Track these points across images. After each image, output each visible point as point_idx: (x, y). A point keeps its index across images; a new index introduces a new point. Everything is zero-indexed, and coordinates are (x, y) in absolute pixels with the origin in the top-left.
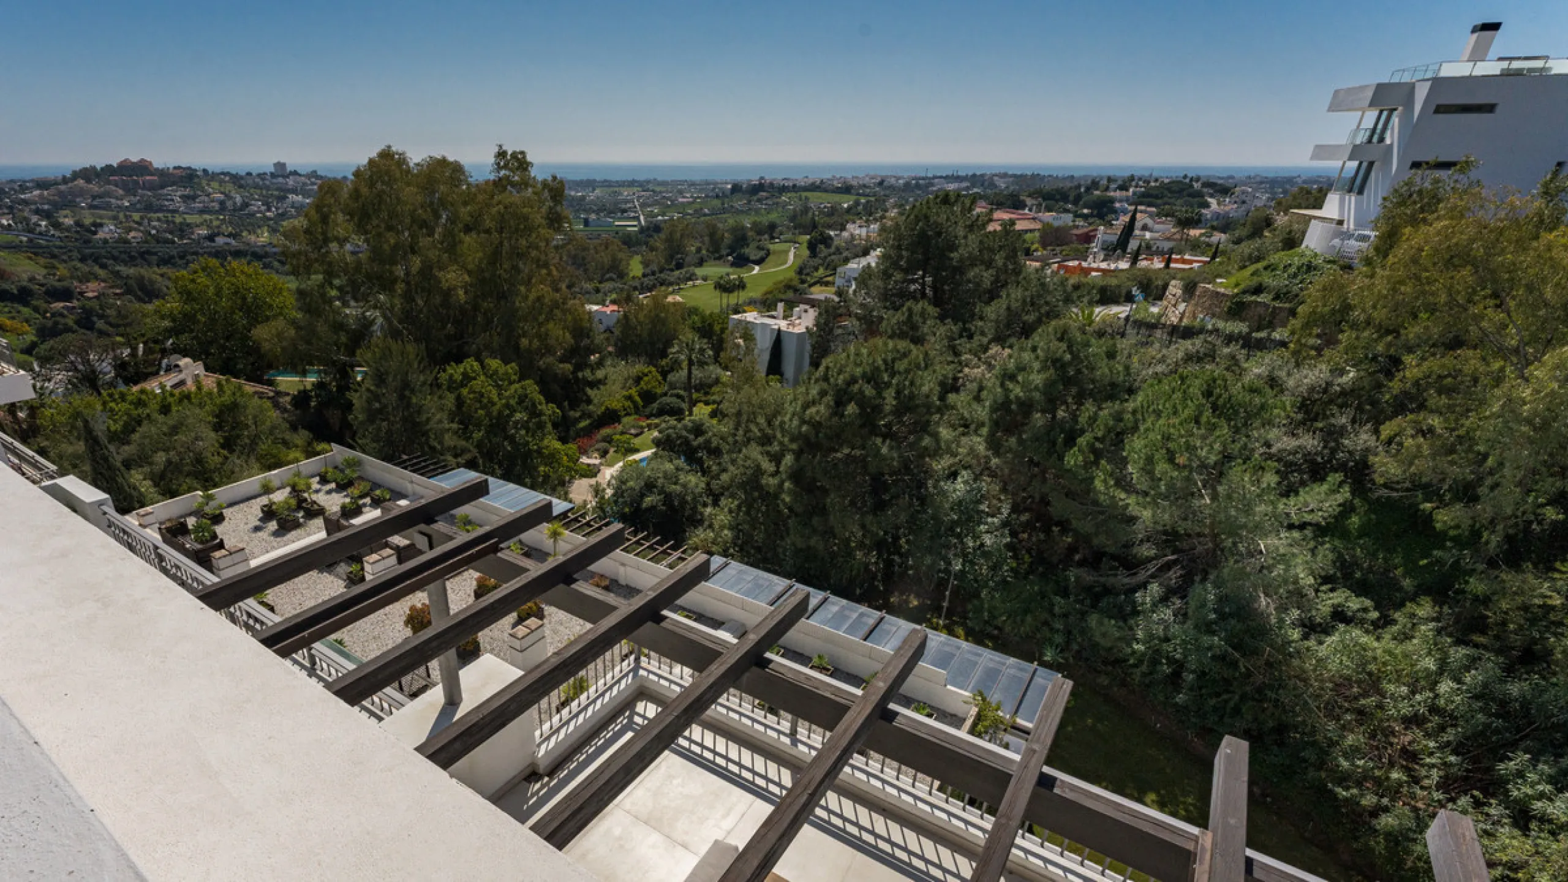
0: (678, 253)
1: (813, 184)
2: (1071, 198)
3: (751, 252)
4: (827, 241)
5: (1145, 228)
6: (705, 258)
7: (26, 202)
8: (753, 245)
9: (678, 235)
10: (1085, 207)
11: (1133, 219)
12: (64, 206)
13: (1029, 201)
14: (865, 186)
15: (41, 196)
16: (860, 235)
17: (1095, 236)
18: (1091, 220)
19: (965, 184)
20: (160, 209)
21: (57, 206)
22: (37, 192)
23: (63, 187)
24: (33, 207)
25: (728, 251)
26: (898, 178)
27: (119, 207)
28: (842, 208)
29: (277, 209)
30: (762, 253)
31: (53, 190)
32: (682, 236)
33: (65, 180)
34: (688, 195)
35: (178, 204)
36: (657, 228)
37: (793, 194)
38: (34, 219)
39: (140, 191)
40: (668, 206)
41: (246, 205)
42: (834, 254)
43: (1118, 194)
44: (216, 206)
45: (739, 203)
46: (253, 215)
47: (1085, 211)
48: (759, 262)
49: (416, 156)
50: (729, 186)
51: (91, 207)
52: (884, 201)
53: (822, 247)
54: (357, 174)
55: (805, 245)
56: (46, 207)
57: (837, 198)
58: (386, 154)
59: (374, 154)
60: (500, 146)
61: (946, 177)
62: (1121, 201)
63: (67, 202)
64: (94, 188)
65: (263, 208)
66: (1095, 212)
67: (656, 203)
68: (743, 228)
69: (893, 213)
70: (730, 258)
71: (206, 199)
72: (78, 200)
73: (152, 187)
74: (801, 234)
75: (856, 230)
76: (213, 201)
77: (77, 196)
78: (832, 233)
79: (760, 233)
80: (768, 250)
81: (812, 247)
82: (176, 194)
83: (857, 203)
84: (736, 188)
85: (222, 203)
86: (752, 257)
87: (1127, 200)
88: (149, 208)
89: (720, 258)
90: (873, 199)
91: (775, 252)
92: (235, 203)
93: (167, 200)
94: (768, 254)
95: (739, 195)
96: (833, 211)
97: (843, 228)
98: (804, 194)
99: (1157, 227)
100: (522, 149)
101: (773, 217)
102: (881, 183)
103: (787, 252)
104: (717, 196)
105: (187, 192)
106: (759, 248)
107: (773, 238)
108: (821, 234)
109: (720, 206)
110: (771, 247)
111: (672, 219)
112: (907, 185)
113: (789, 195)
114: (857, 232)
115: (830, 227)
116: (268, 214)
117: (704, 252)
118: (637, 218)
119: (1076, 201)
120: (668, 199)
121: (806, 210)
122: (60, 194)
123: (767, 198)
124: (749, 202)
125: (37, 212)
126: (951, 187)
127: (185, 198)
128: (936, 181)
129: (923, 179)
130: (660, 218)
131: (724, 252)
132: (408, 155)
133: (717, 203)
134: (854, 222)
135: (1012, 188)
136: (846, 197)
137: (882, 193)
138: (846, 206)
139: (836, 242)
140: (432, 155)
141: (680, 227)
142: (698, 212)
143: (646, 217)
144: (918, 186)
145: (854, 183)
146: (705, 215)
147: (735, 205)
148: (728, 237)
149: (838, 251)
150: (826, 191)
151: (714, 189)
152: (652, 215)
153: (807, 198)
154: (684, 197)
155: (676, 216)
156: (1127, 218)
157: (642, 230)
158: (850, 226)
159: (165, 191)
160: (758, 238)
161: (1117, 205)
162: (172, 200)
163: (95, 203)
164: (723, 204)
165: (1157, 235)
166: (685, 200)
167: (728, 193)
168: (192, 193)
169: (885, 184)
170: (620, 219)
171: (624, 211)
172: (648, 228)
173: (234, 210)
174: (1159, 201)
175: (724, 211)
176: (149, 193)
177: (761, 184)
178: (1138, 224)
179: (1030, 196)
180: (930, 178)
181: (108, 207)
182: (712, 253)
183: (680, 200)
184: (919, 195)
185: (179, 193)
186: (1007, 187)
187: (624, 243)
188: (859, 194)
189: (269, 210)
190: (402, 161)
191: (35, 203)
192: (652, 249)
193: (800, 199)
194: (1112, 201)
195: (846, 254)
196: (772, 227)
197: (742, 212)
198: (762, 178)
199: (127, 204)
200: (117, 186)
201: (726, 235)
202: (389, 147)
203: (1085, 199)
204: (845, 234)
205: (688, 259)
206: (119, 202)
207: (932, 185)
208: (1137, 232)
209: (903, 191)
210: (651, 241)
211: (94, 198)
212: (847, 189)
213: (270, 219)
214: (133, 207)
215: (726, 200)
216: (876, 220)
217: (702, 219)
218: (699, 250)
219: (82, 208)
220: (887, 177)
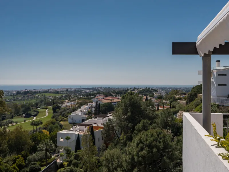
1: (45, 91)
3: (32, 112)
4: (59, 108)
6: (14, 115)
8: (31, 110)
11: (147, 98)
13: (113, 94)
14: (62, 91)
16: (69, 105)
19: (91, 90)
25: (23, 112)
26: (72, 89)
28: (58, 98)
30: (36, 113)
37: (40, 94)
45: (20, 97)
48: (35, 116)
52: (70, 95)
53: (58, 109)
55: (51, 109)
57: (54, 95)
61: (85, 88)
68: (26, 105)
70: (24, 115)
74: (47, 106)
75: (67, 104)
78: (60, 105)
79: (32, 106)
80: (38, 111)
81: (54, 110)
83: (62, 96)
84: (18, 93)
86: (33, 114)
89: (20, 115)
90: (67, 95)
91: (41, 112)
94: (38, 113)
95: (19, 95)
97: (62, 104)
98: (43, 94)
101: (35, 101)
102: (67, 90)
103: (45, 112)
104: (11, 95)
106: (35, 111)
107: (38, 108)
108: (56, 106)
110: (39, 110)
112: (75, 91)
113: (38, 94)
114: (68, 104)
115: (58, 103)
117: (13, 113)
121: (45, 98)
123: (30, 95)
124: (24, 97)
126: (88, 91)
128: (83, 89)
129: (79, 89)
131: (21, 113)
133: (12, 97)
134: (65, 102)
136: (57, 94)
137: (69, 93)
139: (62, 107)
144: (78, 91)
145: (59, 90)
146: (7, 101)
150: (50, 93)
151: (8, 93)
153: (44, 95)
160: (32, 108)
164: (14, 98)
169: (68, 91)
175: (15, 100)
177: (26, 91)
180: (81, 89)
182: (16, 113)
186: (104, 91)
188: (61, 94)
193: (42, 96)
196: (37, 104)
197: (22, 100)
201: (20, 107)
204: (64, 105)
205: (7, 117)
207: (82, 91)
212: (57, 92)
215: (15, 96)
218: (10, 113)
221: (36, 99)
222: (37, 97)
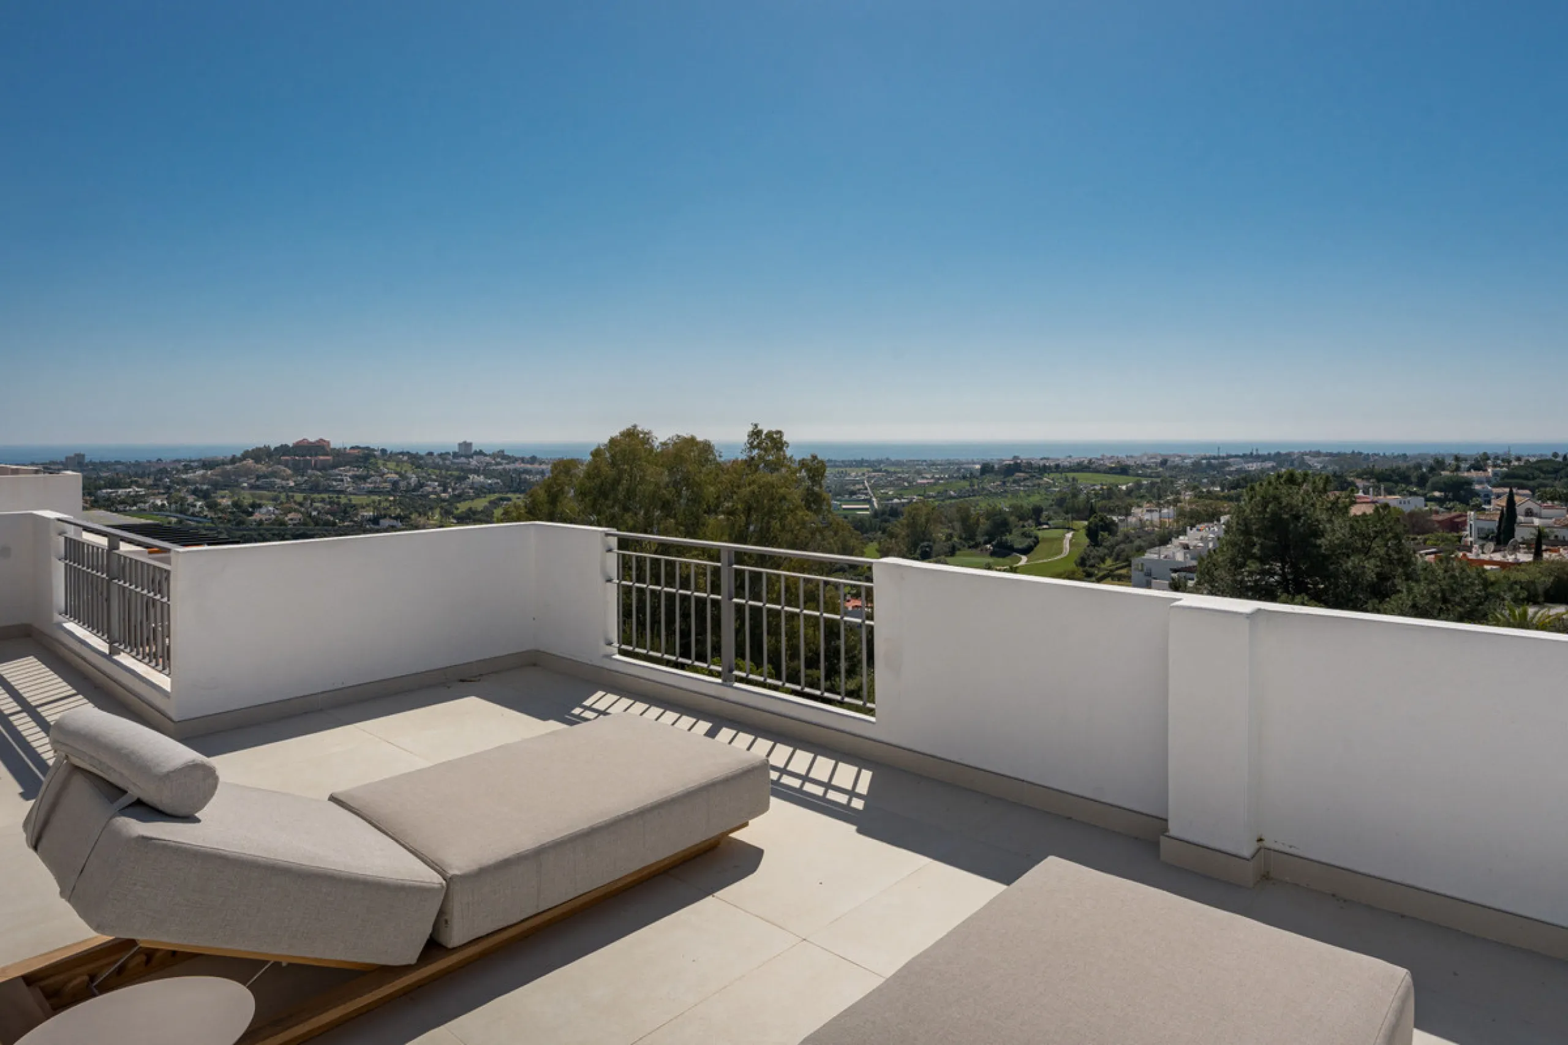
0: (923, 541)
1: (1079, 464)
2: (1414, 479)
3: (1014, 538)
4: (1110, 528)
5: (1529, 513)
6: (958, 546)
7: (185, 482)
8: (1016, 532)
9: (923, 519)
10: (1435, 489)
11: (1511, 502)
12: (225, 486)
14: (1144, 466)
15: (203, 476)
16: (1152, 521)
17: (1464, 523)
18: (1450, 505)
19: (1269, 464)
20: (326, 490)
21: (216, 486)
22: (200, 472)
23: (229, 467)
24: (192, 487)
26: (1184, 458)
27: (283, 487)
28: (1120, 490)
29: (454, 489)
30: (1027, 542)
31: (218, 470)
32: (927, 521)
33: (233, 460)
34: (928, 476)
35: (348, 484)
36: (894, 512)
37: (1058, 475)
38: (191, 499)
39: (309, 471)
40: (906, 488)
41: (421, 485)
42: (1123, 542)
43: (1473, 474)
44: (388, 486)
45: (992, 484)
46: (425, 496)
47: (1437, 494)
48: (1025, 551)
49: (662, 434)
50: (978, 467)
51: (252, 487)
52: (1172, 483)
53: (1106, 534)
54: (597, 453)
55: (1083, 532)
56: (205, 487)
57: (1111, 479)
58: (631, 434)
59: (616, 433)
60: (756, 426)
61: (1244, 456)
62: (1480, 482)
63: (228, 483)
64: (262, 468)
65: (439, 489)
66: (1450, 495)
67: (891, 484)
68: (1001, 512)
69: (1187, 496)
70: (988, 546)
71: (379, 479)
72: (241, 480)
73: (324, 467)
74: (1073, 519)
75: (1146, 515)
76: (385, 482)
77: (241, 476)
78: (1115, 518)
79: (1022, 518)
80: (1036, 537)
81: (1092, 534)
82: (347, 473)
84: (987, 469)
85: (395, 484)
86: (1017, 546)
87: (1489, 481)
88: (315, 488)
89: (976, 546)
90: (1158, 480)
91: (1045, 540)
92: (409, 484)
93: (336, 480)
94: (1037, 542)
95: (988, 477)
96: (1110, 493)
97: (1128, 514)
98: (1071, 475)
99: (1545, 512)
100: (779, 429)
101: (1035, 499)
102: (1164, 463)
103: (1061, 539)
104: (964, 478)
105: (360, 472)
106: (1025, 535)
107: (1039, 524)
108: (1102, 520)
109: (968, 488)
110: (1040, 534)
111: (911, 502)
112: (1196, 465)
113: (1052, 475)
114: (1147, 517)
115: (1112, 511)
116: (443, 495)
117: (955, 539)
118: (869, 501)
119: (1422, 481)
120: (904, 480)
121: (1076, 492)
122: (225, 474)
123: (1025, 479)
124: (1004, 483)
125: (194, 492)
126: (1253, 467)
127: (355, 478)
128: (1231, 460)
129: (1214, 458)
130: (896, 501)
131: (981, 539)
132: (655, 434)
133: (965, 484)
134: (1139, 506)
135: (1330, 468)
136: (1123, 478)
137: (1167, 474)
138: (1124, 487)
139: (1122, 528)
140: (679, 434)
141: (925, 511)
142: (943, 495)
143: (880, 499)
144: (1209, 465)
145: (1131, 462)
146: (951, 497)
147: (988, 487)
148: (985, 525)
149: (1127, 538)
150: (1096, 471)
151: (959, 470)
152: (884, 498)
153: (1074, 479)
154: (923, 478)
155: (916, 498)
156: (1503, 502)
157: (875, 514)
158: (1134, 510)
159: (336, 471)
160: (1021, 523)
161: (1477, 487)
162: (342, 480)
163: (258, 483)
165: (1550, 522)
166: (925, 481)
167: (978, 474)
168: (365, 473)
169: (1169, 463)
170: (848, 502)
171: (853, 493)
172: (883, 513)
173: (406, 491)
174: (1531, 483)
175: (974, 493)
176: (319, 473)
177: (1016, 464)
178: (1520, 509)
179: (1359, 476)
180: (1223, 458)
181: (270, 487)
182: (966, 540)
183: (919, 481)
184: (1214, 476)
185: (350, 474)
186: (1324, 467)
187: (856, 528)
188: (1138, 475)
189: (445, 491)
190: (646, 439)
191: (195, 483)
192: (892, 536)
193: (1067, 480)
194: (1469, 482)
195: (1137, 542)
196: (1037, 511)
197: (996, 494)
198: (1016, 458)
199: (292, 484)
200: (286, 466)
201: (982, 520)
202: (635, 426)
203: (1432, 480)
204: (1132, 520)
205: (936, 547)
206: (284, 483)
207: (1228, 465)
208: (1521, 518)
209: (1193, 471)
210: (890, 527)
211: (258, 478)
212: (1123, 470)
213: (444, 500)
214: (298, 488)
215: (975, 481)
216: (1169, 503)
217: (948, 502)
218: (949, 537)
219: (243, 488)
220: (1170, 456)
221: (1043, 491)
222: (1048, 487)
